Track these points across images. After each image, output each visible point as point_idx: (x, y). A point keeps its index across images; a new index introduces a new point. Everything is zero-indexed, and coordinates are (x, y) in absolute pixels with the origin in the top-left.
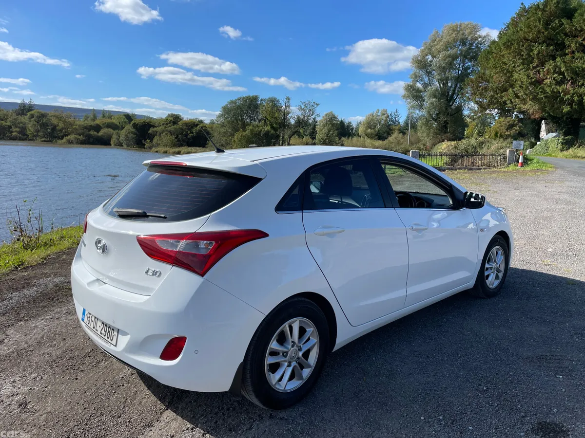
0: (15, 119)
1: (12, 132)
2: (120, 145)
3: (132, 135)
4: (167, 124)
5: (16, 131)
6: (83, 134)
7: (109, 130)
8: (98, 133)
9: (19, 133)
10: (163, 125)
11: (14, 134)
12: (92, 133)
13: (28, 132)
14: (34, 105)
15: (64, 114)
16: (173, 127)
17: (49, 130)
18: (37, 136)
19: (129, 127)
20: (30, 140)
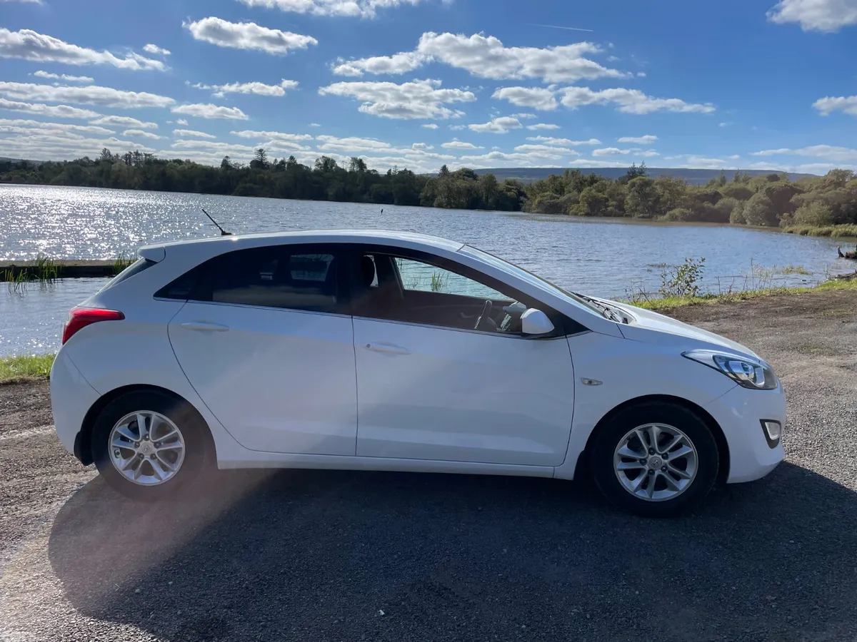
0: (614, 190)
1: (608, 206)
2: (742, 222)
3: (761, 206)
4: (824, 187)
5: (613, 206)
6: (692, 207)
7: (731, 199)
8: (714, 204)
9: (616, 207)
10: (816, 188)
11: (609, 209)
12: (707, 205)
13: (626, 207)
14: (646, 169)
15: (673, 180)
16: (833, 191)
17: (650, 203)
18: (636, 210)
19: (761, 195)
20: (626, 216)
